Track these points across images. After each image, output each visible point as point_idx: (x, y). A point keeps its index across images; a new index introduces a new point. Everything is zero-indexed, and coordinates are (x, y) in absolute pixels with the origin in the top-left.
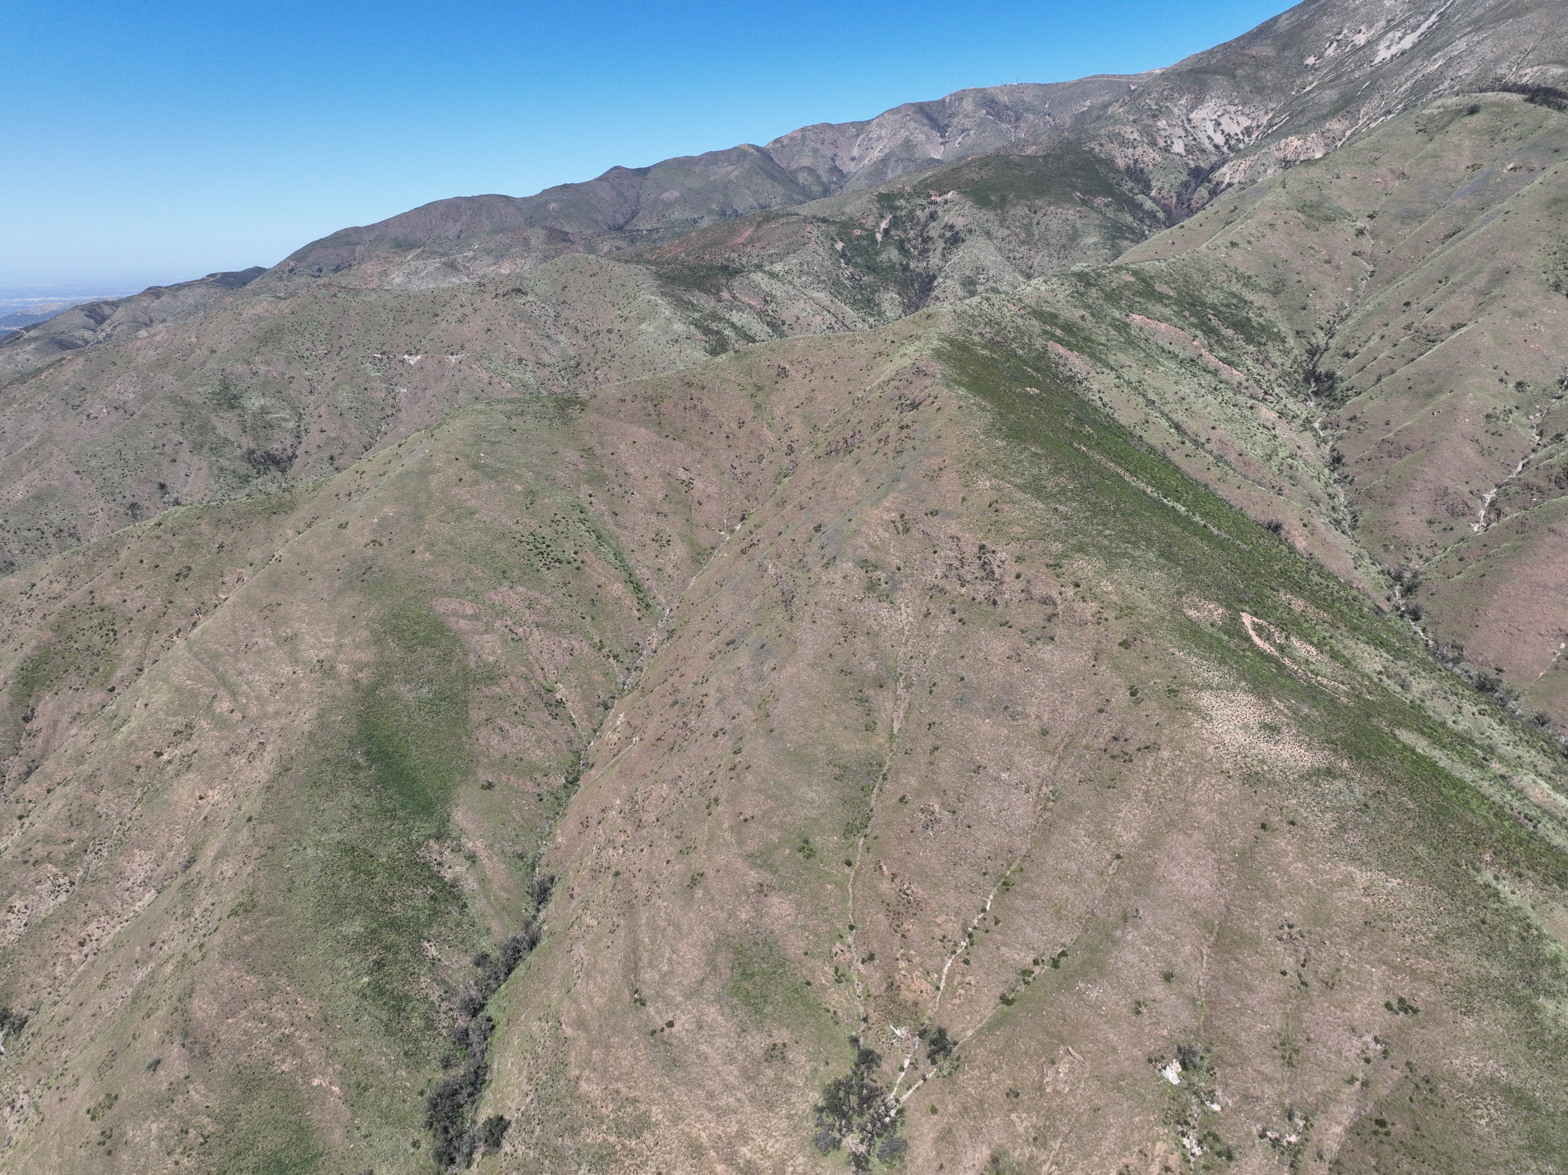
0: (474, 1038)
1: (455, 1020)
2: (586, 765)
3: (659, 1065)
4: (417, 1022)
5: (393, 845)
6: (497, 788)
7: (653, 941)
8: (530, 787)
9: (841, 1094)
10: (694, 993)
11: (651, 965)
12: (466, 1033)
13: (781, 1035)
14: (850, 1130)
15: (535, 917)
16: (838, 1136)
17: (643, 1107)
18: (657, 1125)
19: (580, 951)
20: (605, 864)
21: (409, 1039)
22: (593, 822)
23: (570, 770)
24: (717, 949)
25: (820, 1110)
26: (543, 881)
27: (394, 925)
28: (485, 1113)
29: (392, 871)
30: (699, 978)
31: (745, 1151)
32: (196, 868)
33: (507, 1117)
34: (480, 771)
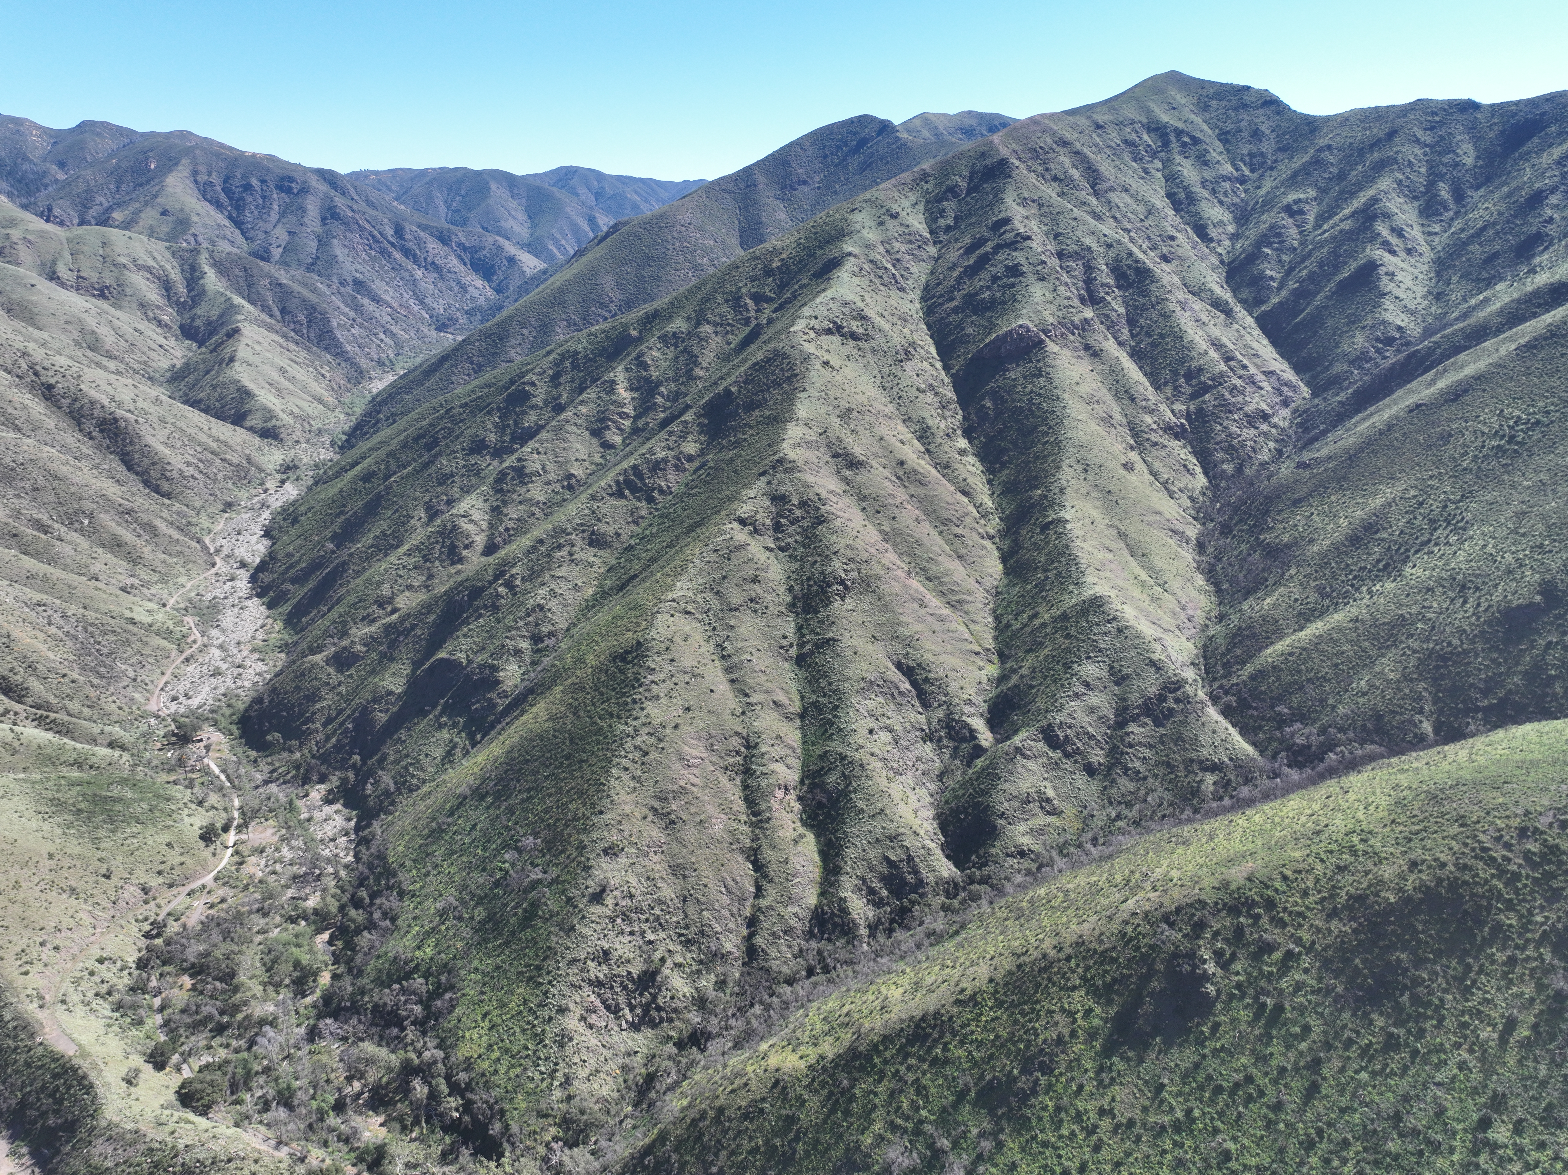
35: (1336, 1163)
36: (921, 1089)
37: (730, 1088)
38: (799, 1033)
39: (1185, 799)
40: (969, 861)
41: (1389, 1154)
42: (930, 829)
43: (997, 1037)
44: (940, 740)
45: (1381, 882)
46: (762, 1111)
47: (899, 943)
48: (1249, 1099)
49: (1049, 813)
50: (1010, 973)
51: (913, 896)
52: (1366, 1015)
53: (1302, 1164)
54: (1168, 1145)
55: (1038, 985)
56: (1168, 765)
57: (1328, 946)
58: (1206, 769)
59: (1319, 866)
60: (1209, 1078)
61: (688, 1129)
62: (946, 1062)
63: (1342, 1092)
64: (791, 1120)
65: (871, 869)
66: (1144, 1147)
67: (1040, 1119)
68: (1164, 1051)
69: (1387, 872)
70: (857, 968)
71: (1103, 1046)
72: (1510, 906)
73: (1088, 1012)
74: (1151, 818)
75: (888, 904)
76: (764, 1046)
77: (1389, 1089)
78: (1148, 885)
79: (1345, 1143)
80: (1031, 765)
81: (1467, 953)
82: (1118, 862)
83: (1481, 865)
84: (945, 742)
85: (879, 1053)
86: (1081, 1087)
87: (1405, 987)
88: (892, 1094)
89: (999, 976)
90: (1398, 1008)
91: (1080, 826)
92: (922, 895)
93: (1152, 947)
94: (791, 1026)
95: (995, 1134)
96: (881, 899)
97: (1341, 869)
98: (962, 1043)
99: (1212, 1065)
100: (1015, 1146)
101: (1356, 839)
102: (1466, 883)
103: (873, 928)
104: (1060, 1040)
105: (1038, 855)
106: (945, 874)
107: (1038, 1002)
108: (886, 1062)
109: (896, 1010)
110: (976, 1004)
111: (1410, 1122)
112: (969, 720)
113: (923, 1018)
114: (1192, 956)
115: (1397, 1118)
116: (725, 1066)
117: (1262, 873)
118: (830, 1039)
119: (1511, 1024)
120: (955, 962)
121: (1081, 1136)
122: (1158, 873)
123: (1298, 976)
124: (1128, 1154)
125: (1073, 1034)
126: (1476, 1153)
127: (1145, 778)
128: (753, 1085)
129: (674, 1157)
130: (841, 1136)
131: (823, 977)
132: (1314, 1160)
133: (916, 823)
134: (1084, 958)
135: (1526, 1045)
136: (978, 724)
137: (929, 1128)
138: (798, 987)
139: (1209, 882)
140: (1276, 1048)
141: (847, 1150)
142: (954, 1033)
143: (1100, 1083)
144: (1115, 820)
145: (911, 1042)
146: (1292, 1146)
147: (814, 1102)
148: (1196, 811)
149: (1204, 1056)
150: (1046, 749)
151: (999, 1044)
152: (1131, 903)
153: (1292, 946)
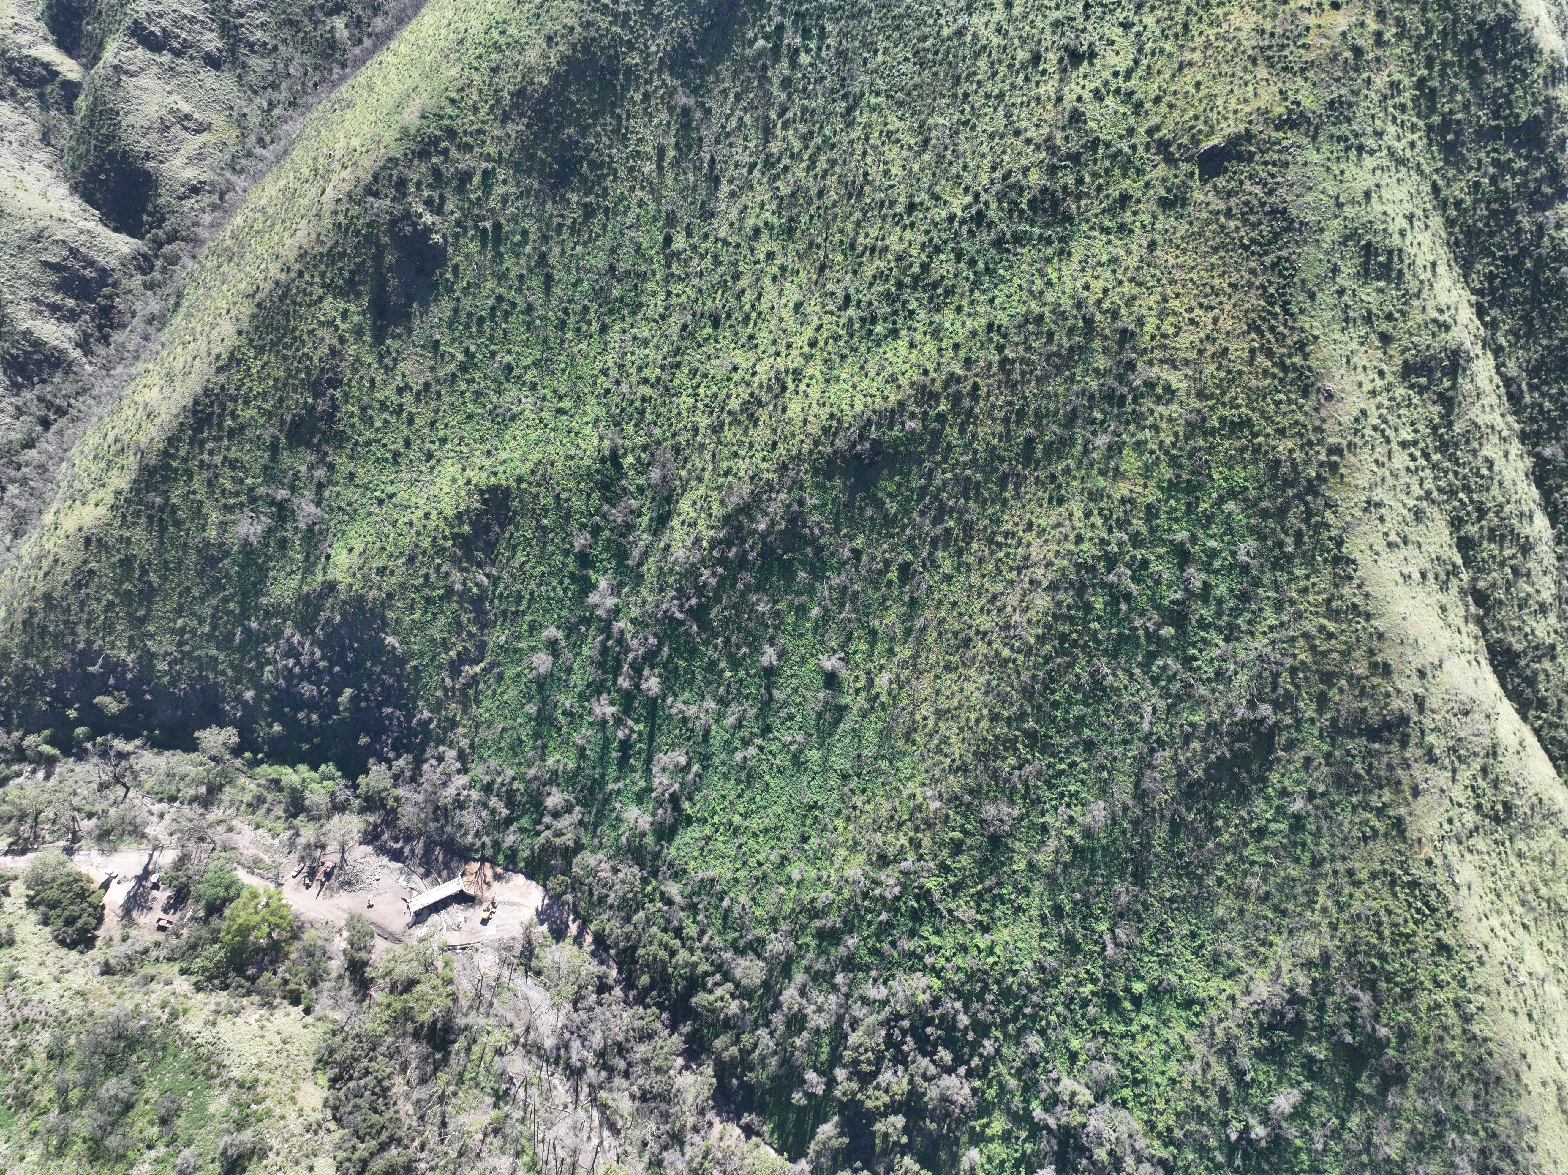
35: (585, 328)
36: (234, 464)
37: (41, 574)
38: (77, 485)
39: (327, 57)
40: (142, 224)
41: (616, 300)
42: (75, 207)
43: (276, 380)
44: (13, 93)
45: (531, 69)
46: (91, 572)
47: (123, 345)
48: (507, 314)
49: (197, 132)
50: (254, 316)
51: (105, 291)
52: (562, 197)
53: (563, 342)
54: (463, 386)
55: (286, 314)
56: (291, 23)
57: (513, 151)
58: (330, 13)
59: (476, 76)
60: (470, 315)
61: (24, 631)
62: (242, 428)
63: (569, 271)
64: (127, 562)
65: (36, 283)
66: (446, 399)
67: (353, 426)
68: (425, 312)
69: (532, 56)
70: (95, 392)
71: (373, 336)
72: (631, 46)
73: (345, 314)
74: (305, 92)
75: (83, 312)
76: (48, 518)
77: (600, 250)
78: (336, 166)
79: (586, 309)
80: (143, 81)
81: (614, 105)
82: (297, 154)
83: (598, 16)
84: (21, 93)
85: (173, 457)
86: (372, 381)
87: (582, 158)
88: (210, 484)
89: (245, 324)
90: (583, 179)
91: (238, 132)
92: (115, 285)
93: (370, 225)
94: (64, 484)
95: (322, 461)
96: (72, 310)
97: (495, 70)
98: (247, 403)
99: (467, 303)
100: (344, 459)
101: (495, 34)
102: (593, 39)
103: (84, 344)
104: (333, 352)
105: (212, 184)
106: (126, 250)
107: (295, 329)
108: (185, 460)
109: (163, 410)
110: (239, 362)
111: (622, 267)
112: (34, 52)
113: (196, 403)
114: (407, 216)
115: (612, 268)
116: (19, 558)
117: (431, 106)
118: (116, 472)
119: (661, 151)
120: (193, 334)
121: (393, 419)
122: (339, 150)
123: (500, 190)
124: (436, 411)
125: (342, 340)
126: (668, 266)
127: (275, 48)
128: (64, 556)
129: (30, 662)
130: (185, 545)
131: (63, 422)
132: (570, 335)
133: (53, 208)
134: (315, 266)
135: (675, 163)
136: (49, 53)
137: (262, 491)
138: (42, 445)
139: (389, 137)
140: (509, 262)
141: (199, 551)
142: (234, 399)
143: (387, 369)
144: (269, 110)
145: (198, 429)
146: (551, 332)
147: (139, 533)
148: (343, 66)
149: (458, 300)
150: (149, 55)
151: (283, 385)
152: (329, 192)
153: (485, 165)
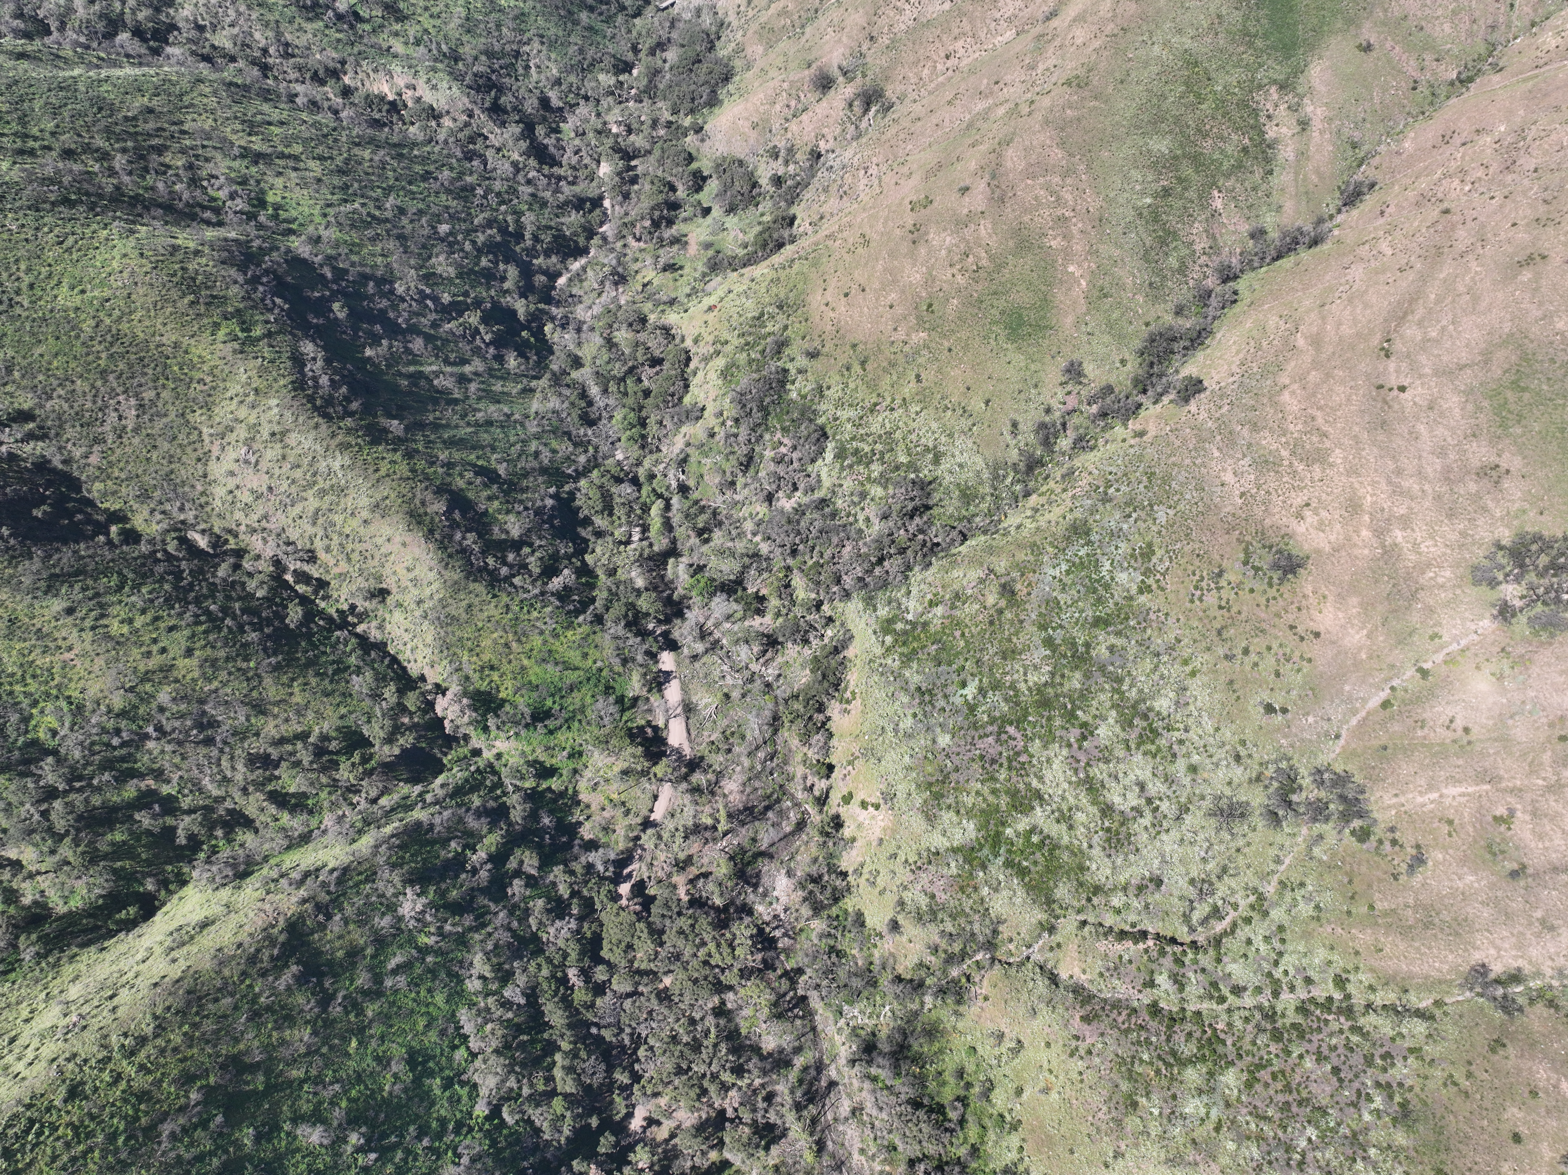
0: (1214, 301)
1: (1206, 277)
2: (1494, 65)
3: (1367, 418)
4: (1173, 261)
5: (1235, 76)
6: (1374, 54)
7: (1439, 300)
8: (1411, 68)
9: (1534, 547)
10: (1447, 373)
11: (1420, 324)
12: (1209, 293)
13: (1511, 461)
14: (1518, 580)
15: (1331, 217)
16: (1501, 577)
17: (1328, 444)
18: (1331, 465)
19: (1357, 272)
20: (1440, 195)
21: (1159, 272)
22: (1457, 140)
23: (1470, 64)
24: (1505, 343)
25: (1501, 548)
26: (1361, 183)
27: (1196, 160)
28: (1190, 369)
29: (1220, 103)
30: (1463, 361)
31: (1398, 535)
32: (1055, 23)
33: (1206, 383)
34: (1367, 25)
